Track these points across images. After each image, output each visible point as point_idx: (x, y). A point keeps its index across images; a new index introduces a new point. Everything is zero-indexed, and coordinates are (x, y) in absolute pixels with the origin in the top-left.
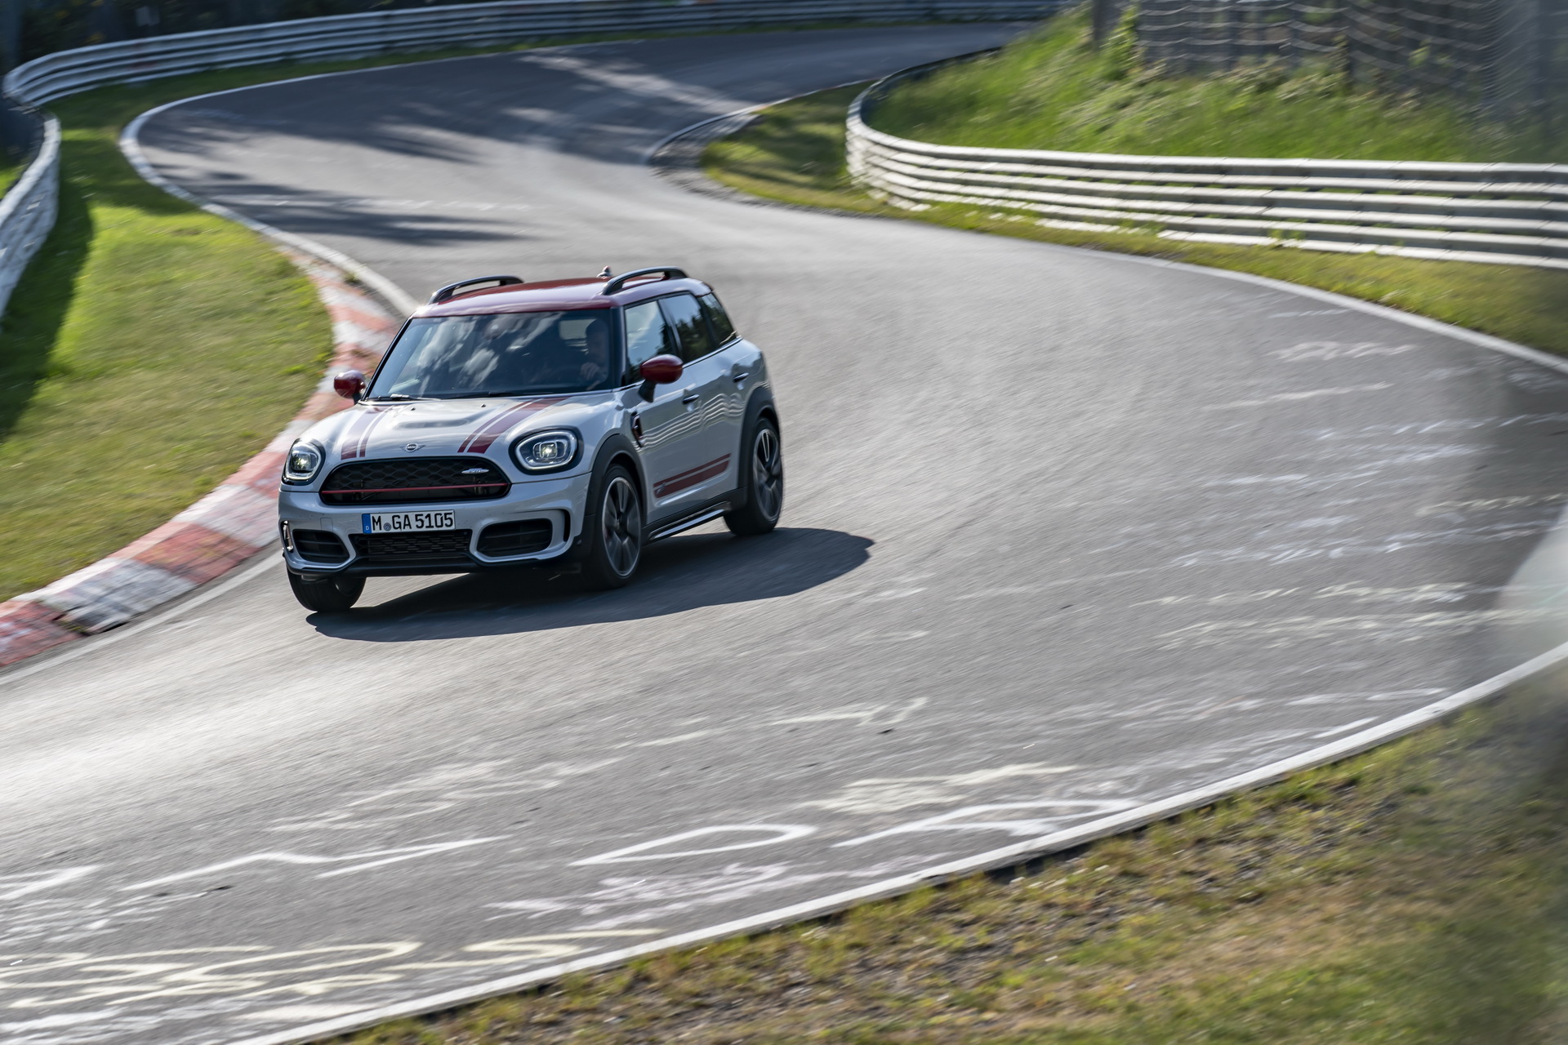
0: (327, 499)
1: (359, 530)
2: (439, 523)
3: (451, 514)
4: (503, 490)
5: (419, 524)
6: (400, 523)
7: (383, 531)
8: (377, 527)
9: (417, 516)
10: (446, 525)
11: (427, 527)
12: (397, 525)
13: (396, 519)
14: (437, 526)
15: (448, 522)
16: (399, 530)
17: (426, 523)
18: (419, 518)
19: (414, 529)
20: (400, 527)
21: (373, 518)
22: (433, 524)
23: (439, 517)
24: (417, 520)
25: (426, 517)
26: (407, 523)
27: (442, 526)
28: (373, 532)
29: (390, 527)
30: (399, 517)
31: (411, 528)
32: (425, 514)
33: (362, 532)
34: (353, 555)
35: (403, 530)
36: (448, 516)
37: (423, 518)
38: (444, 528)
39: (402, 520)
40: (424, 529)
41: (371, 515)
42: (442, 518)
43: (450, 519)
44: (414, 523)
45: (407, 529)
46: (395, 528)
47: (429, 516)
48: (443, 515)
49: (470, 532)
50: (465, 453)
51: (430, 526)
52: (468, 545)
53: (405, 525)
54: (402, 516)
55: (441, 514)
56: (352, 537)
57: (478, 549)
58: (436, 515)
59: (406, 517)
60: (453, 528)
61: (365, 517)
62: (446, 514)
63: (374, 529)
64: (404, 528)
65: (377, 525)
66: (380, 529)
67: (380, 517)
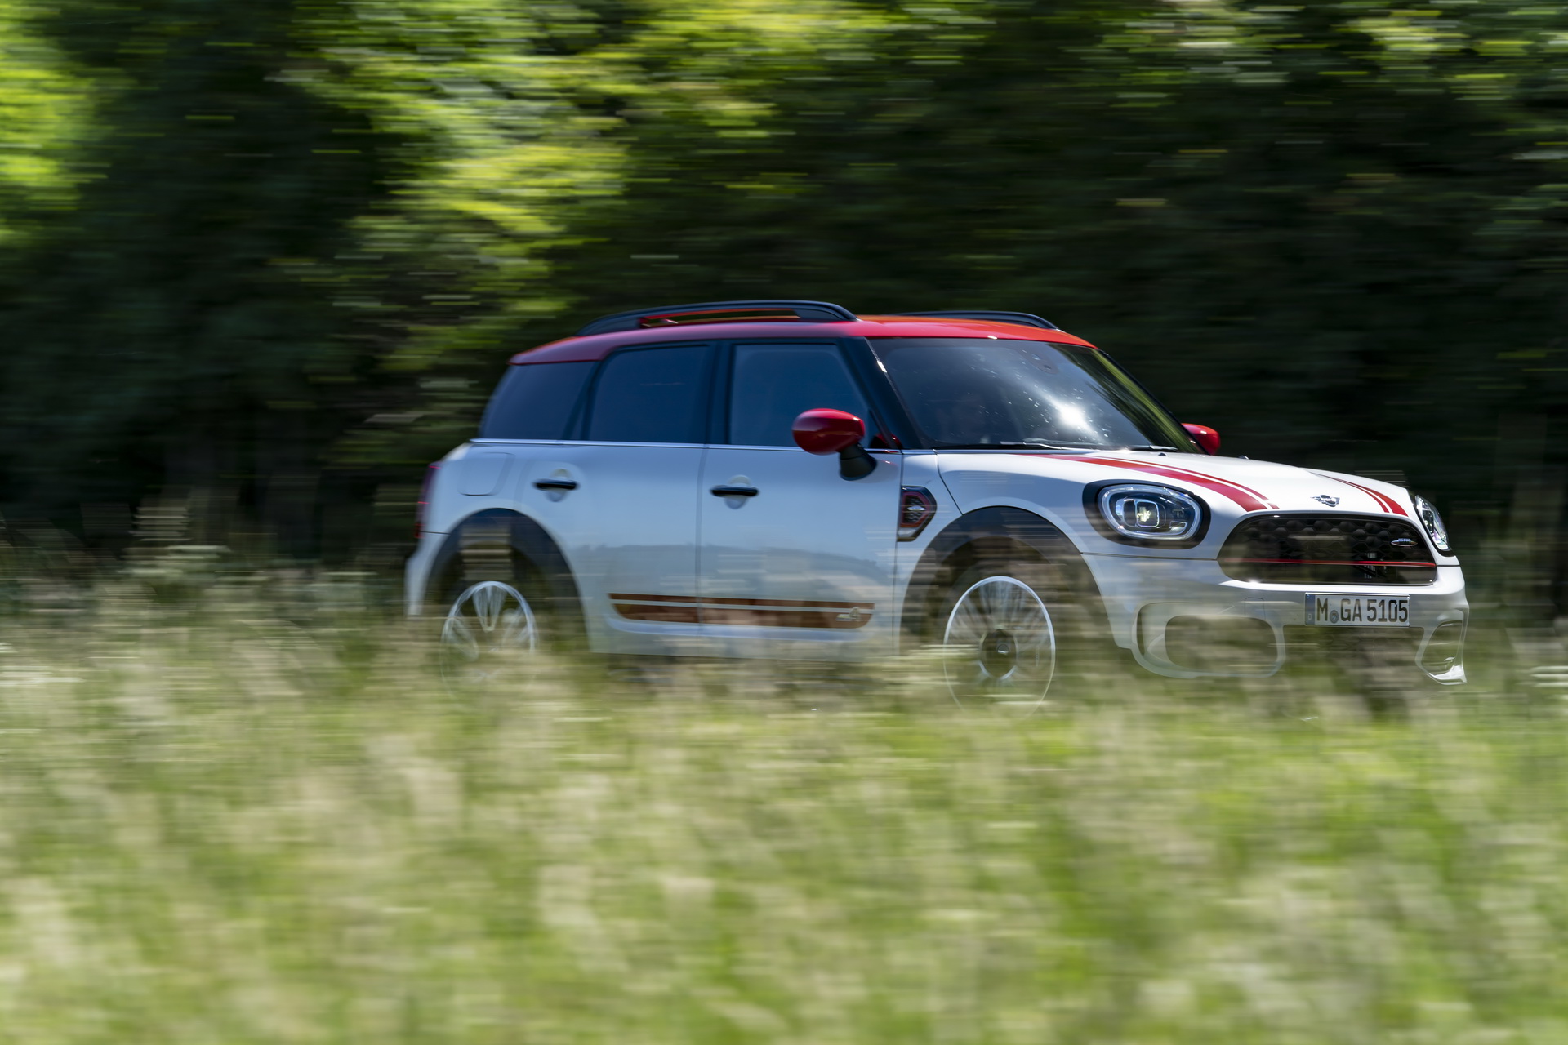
1: (1299, 619)
2: (1393, 617)
3: (1406, 602)
5: (1371, 614)
6: (1351, 611)
7: (1327, 622)
8: (1322, 615)
9: (1369, 602)
10: (1400, 619)
11: (1380, 620)
12: (1346, 615)
13: (1346, 606)
14: (1391, 620)
15: (1401, 614)
17: (1378, 613)
18: (1372, 605)
19: (1365, 622)
20: (1349, 618)
21: (1318, 600)
22: (1387, 616)
23: (1392, 606)
24: (1369, 609)
25: (1381, 605)
26: (1357, 612)
27: (1395, 620)
28: (1317, 622)
29: (1337, 617)
30: (1351, 602)
31: (1361, 620)
32: (1378, 600)
33: (1303, 623)
35: (1351, 623)
36: (1403, 605)
37: (1376, 605)
38: (1399, 623)
39: (1352, 608)
40: (1376, 623)
41: (1316, 597)
42: (1396, 608)
43: (1405, 609)
44: (1365, 613)
45: (1356, 622)
46: (1342, 619)
47: (1384, 603)
48: (1398, 603)
53: (1355, 615)
55: (1395, 602)
58: (1390, 602)
59: (1360, 602)
60: (1408, 624)
61: (1309, 598)
62: (1401, 602)
63: (1318, 619)
64: (1354, 620)
65: (1322, 611)
66: (1326, 620)
67: (1327, 600)
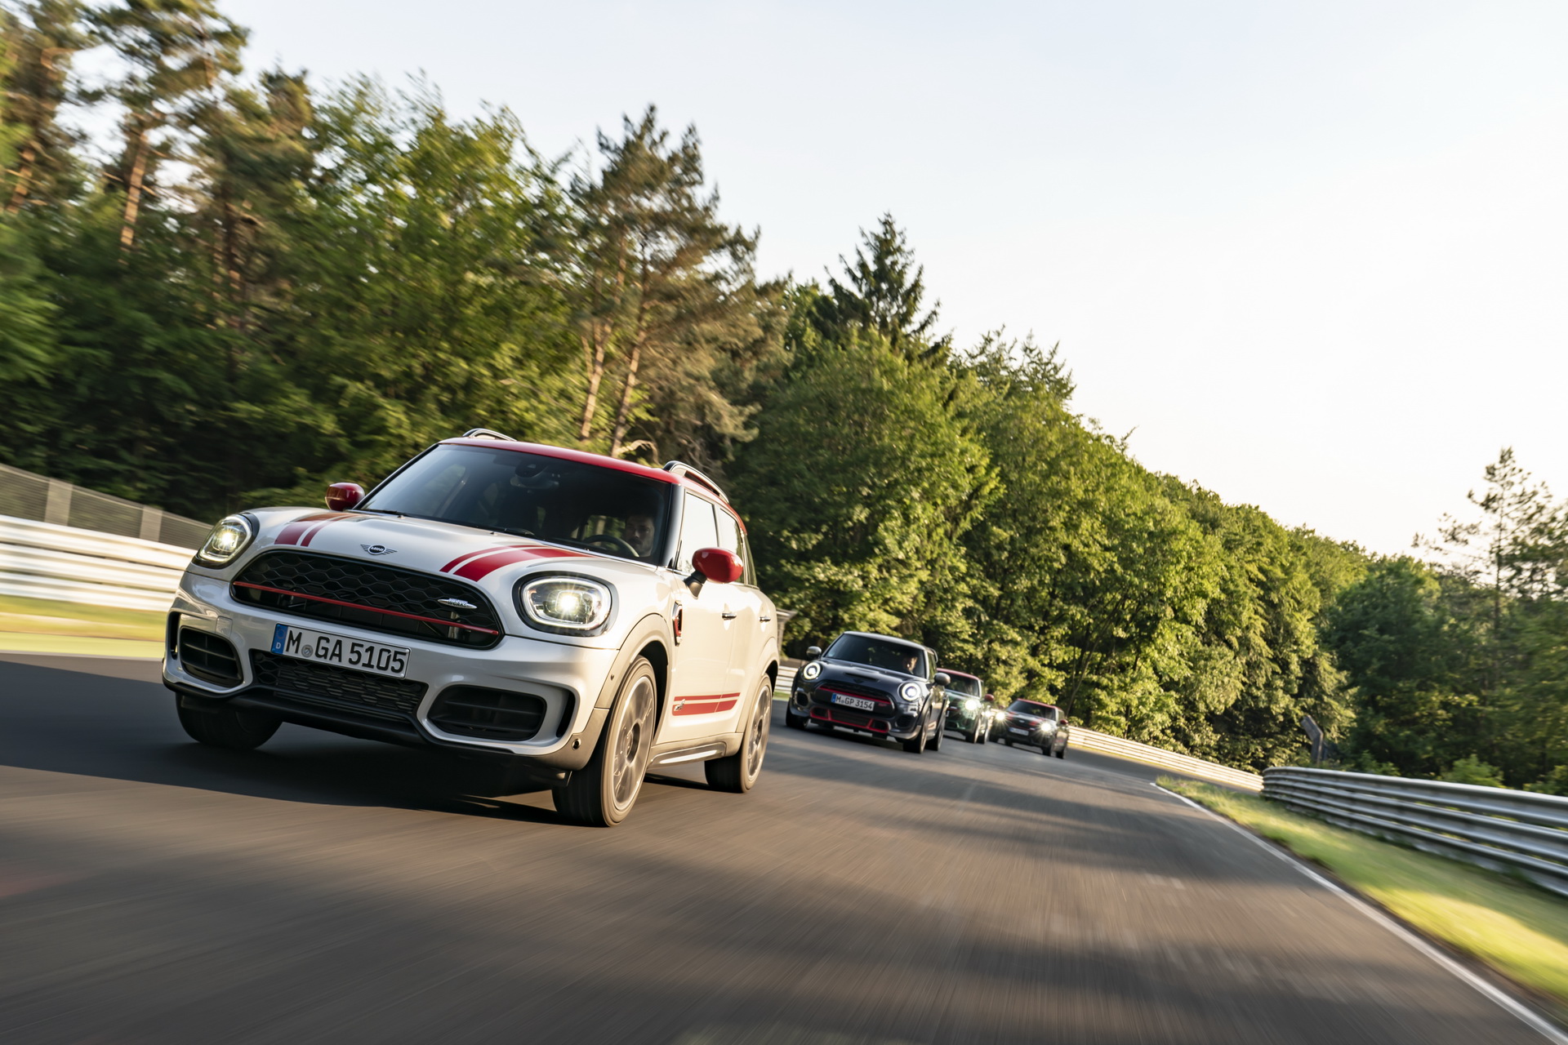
0: (240, 595)
1: (266, 645)
2: (383, 665)
3: (404, 654)
4: (492, 640)
5: (355, 657)
6: (326, 649)
7: (300, 656)
8: (293, 648)
9: (354, 645)
10: (393, 669)
11: (364, 665)
12: (322, 652)
13: (323, 643)
14: (379, 668)
15: (397, 666)
16: (322, 660)
17: (365, 659)
18: (356, 648)
19: (345, 664)
20: (325, 656)
21: (291, 632)
22: (374, 662)
23: (385, 655)
24: (352, 652)
25: (367, 651)
26: (337, 652)
27: (385, 669)
28: (285, 653)
29: (311, 652)
30: (328, 640)
31: (340, 660)
32: (367, 645)
33: (269, 650)
34: (248, 680)
35: (327, 661)
36: (399, 657)
37: (362, 650)
38: (389, 673)
39: (331, 647)
40: (359, 667)
41: (289, 629)
42: (389, 658)
43: (401, 662)
44: (347, 654)
45: (335, 662)
46: (317, 655)
47: (371, 649)
48: (392, 654)
49: (422, 688)
50: (451, 574)
51: (369, 665)
52: (415, 707)
53: (333, 654)
54: (333, 640)
55: (389, 651)
56: (253, 653)
57: (430, 717)
58: (382, 650)
59: (339, 643)
60: (402, 675)
61: (280, 629)
62: (396, 653)
63: (287, 650)
64: (331, 659)
65: (293, 644)
66: (297, 652)
67: (300, 634)
